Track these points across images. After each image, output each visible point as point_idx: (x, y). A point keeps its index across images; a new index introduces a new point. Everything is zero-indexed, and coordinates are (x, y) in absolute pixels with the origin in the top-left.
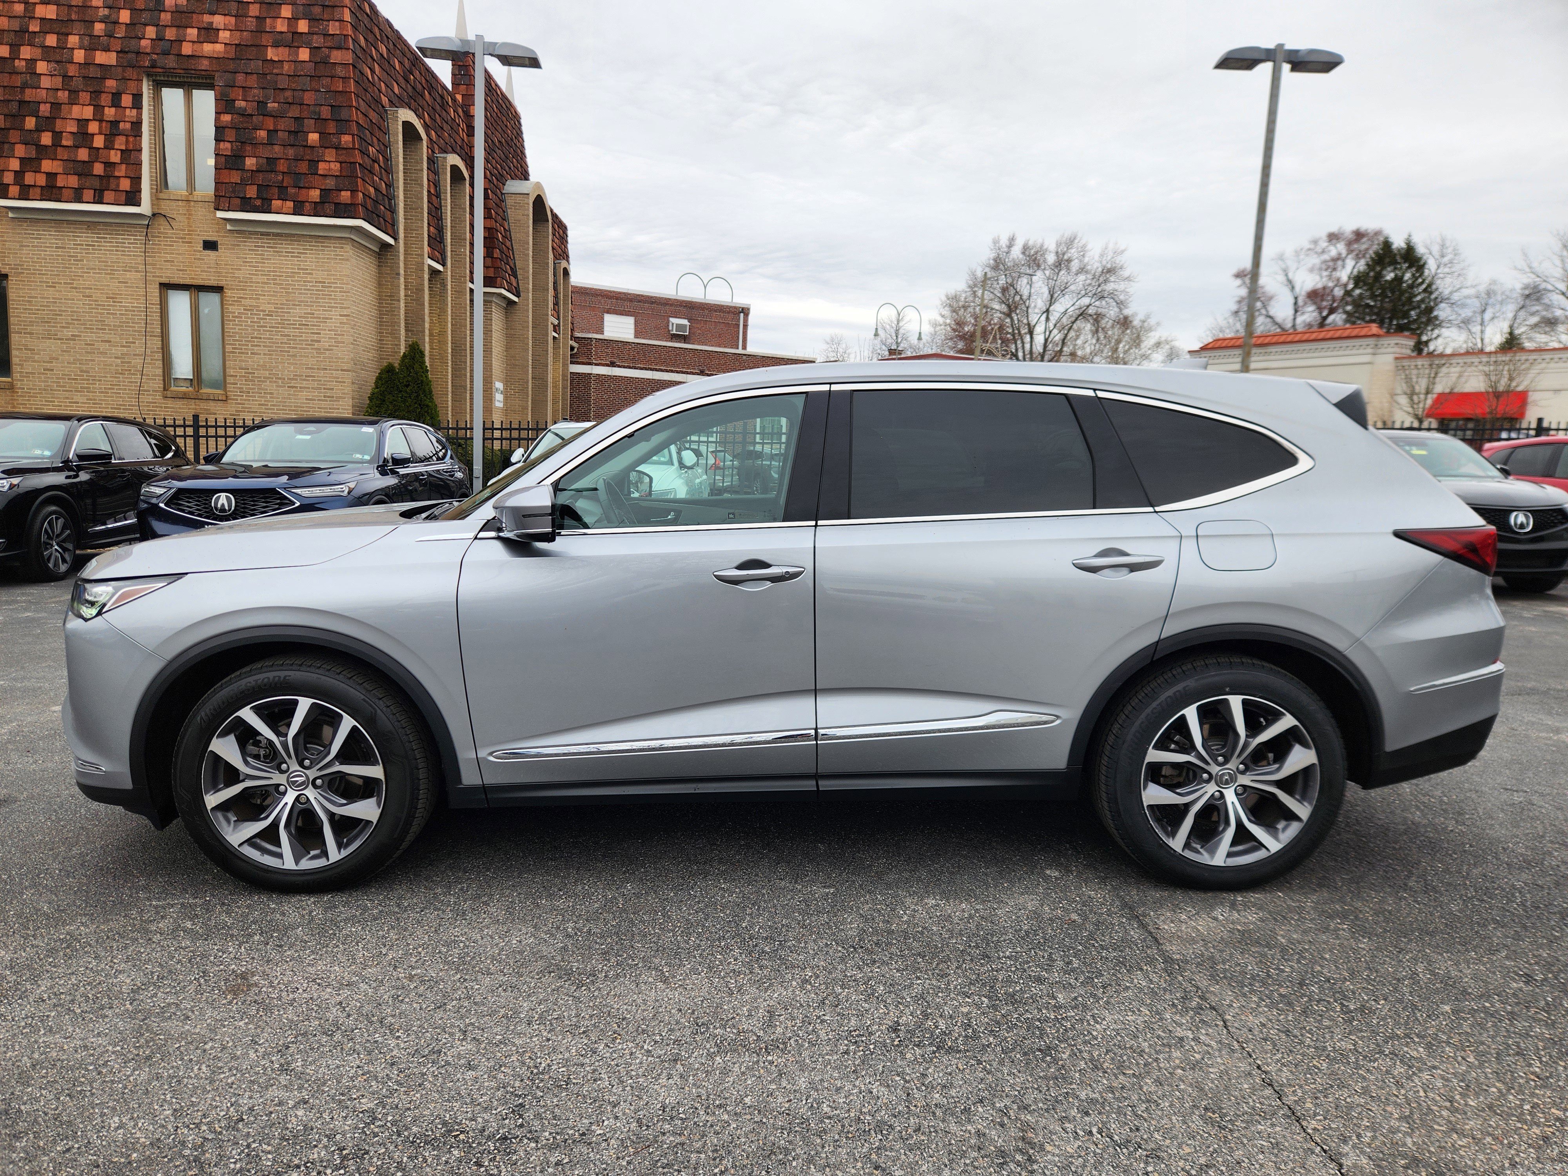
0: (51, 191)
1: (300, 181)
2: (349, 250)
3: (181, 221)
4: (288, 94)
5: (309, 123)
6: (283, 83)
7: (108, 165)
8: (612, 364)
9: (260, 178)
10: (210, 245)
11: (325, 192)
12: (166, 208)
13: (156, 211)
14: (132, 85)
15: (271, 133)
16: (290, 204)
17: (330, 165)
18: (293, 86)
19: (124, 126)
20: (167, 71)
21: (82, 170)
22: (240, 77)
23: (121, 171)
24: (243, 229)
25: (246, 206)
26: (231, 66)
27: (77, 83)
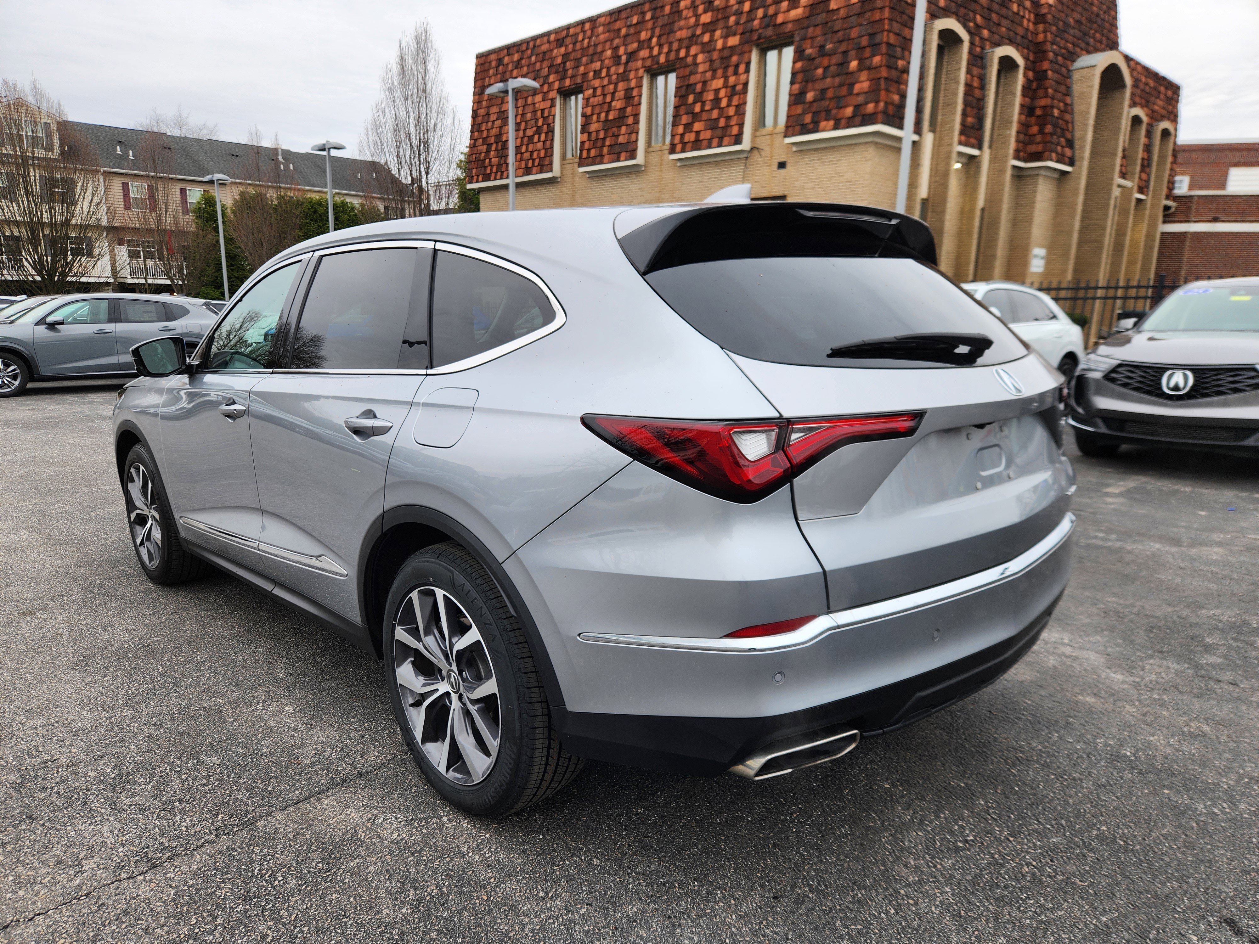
0: (697, 145)
1: (840, 102)
2: (871, 152)
3: (767, 149)
4: (841, 34)
5: (853, 53)
6: (838, 25)
7: (728, 118)
8: (1216, 220)
9: (815, 107)
10: (782, 165)
11: (857, 107)
12: (760, 143)
13: (754, 146)
14: (746, 55)
15: (826, 68)
16: (831, 123)
17: (863, 85)
18: (845, 26)
19: (739, 88)
20: (768, 39)
21: (713, 125)
22: (811, 30)
23: (734, 121)
24: (803, 149)
25: (805, 130)
26: (806, 23)
27: (717, 64)
